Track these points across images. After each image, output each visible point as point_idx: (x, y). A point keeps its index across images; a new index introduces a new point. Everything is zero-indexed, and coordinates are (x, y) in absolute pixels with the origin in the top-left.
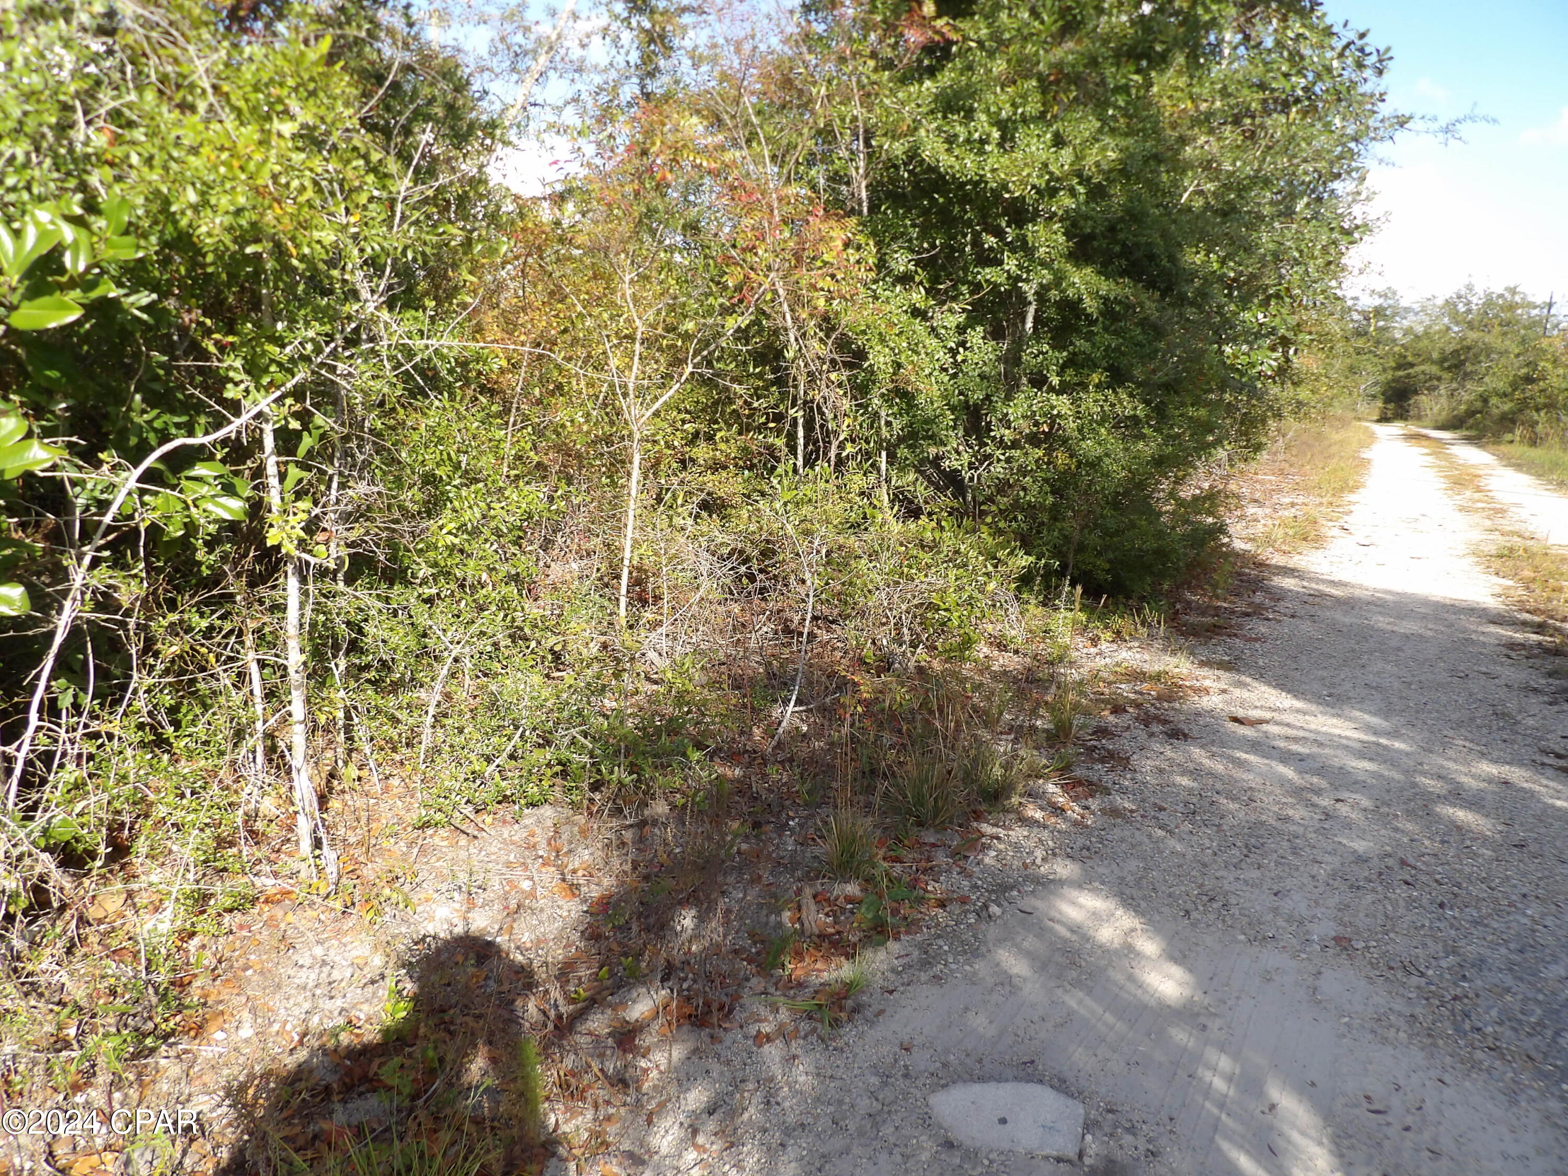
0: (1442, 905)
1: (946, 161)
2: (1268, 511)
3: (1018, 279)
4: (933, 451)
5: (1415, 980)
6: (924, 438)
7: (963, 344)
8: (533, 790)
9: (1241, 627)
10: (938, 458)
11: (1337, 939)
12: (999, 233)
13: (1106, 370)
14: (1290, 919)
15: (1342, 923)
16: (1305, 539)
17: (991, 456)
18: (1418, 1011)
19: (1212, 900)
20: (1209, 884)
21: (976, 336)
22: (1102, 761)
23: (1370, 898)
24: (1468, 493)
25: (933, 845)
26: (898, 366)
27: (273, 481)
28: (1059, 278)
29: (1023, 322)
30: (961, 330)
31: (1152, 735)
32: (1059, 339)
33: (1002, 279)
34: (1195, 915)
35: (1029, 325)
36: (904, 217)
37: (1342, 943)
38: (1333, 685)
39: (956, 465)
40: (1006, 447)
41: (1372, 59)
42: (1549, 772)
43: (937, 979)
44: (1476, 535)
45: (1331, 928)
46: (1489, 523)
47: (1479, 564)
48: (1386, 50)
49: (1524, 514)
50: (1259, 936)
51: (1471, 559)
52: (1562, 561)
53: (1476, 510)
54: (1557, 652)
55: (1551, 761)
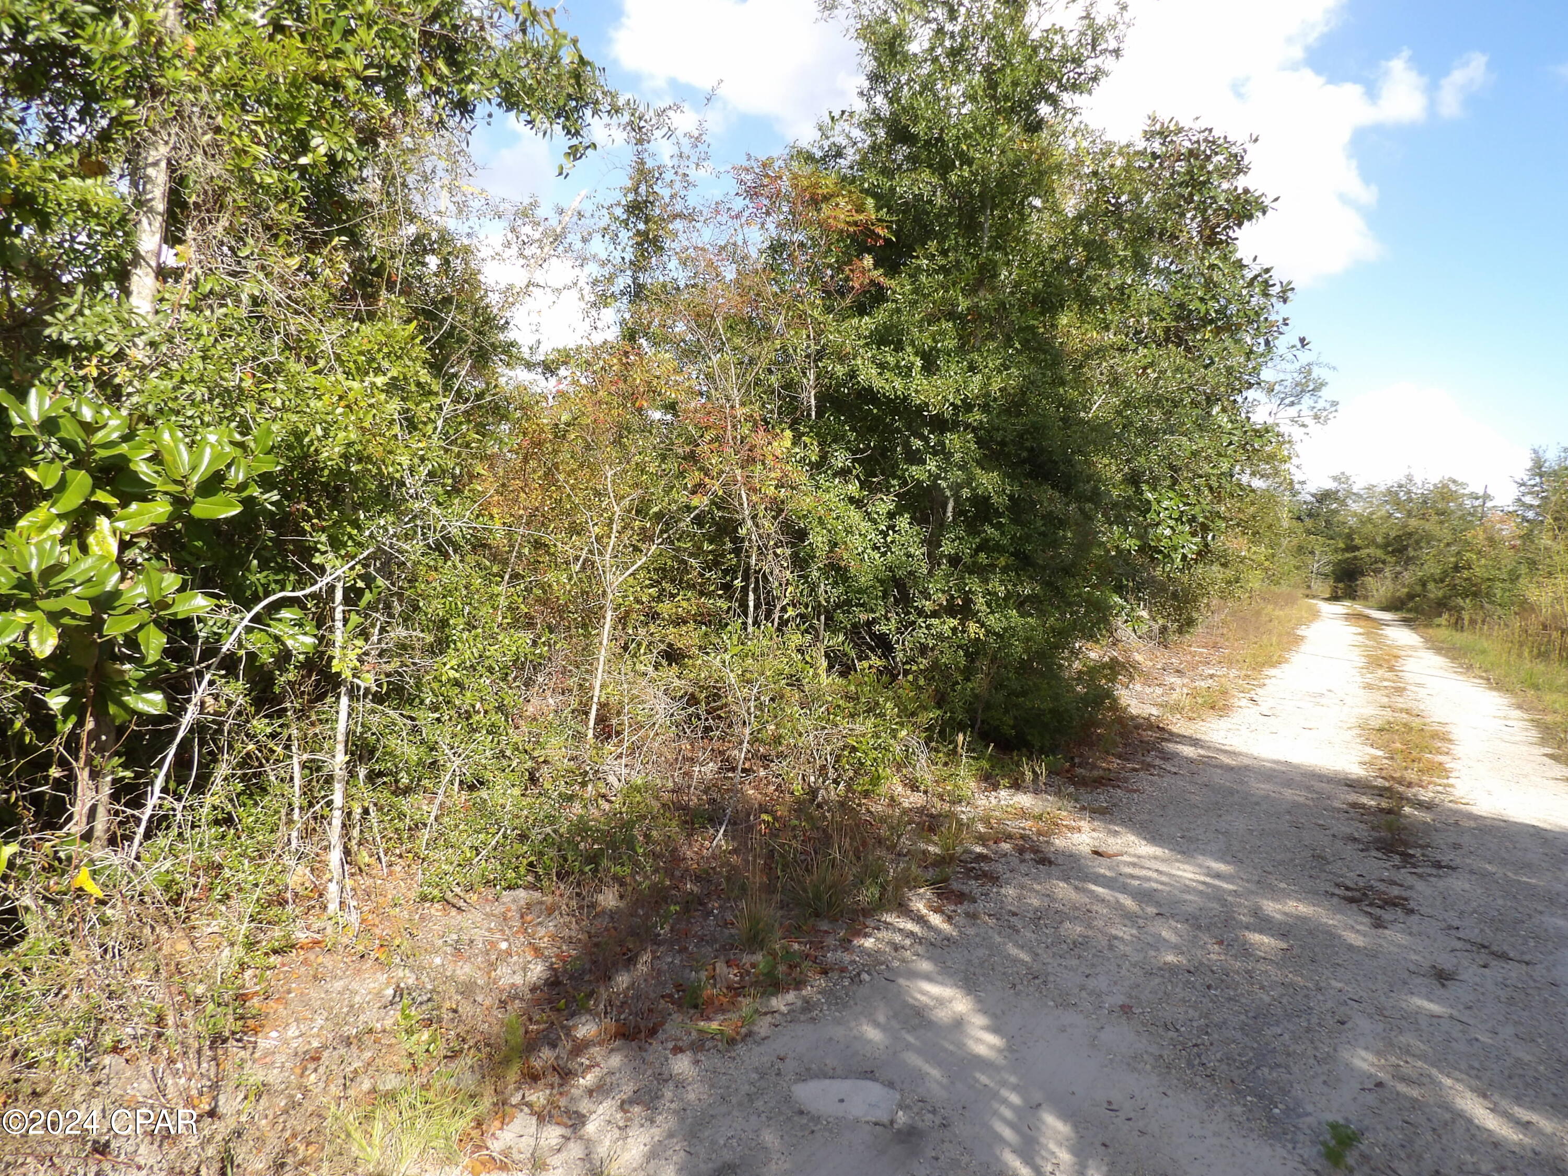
0: (1209, 987)
1: (878, 384)
2: (1186, 681)
3: (938, 477)
4: (863, 617)
5: (1172, 1034)
6: (857, 605)
7: (892, 527)
8: (511, 874)
9: (1126, 780)
10: (870, 624)
11: (1122, 1007)
12: (926, 440)
13: (1012, 554)
14: (1091, 993)
15: (1130, 997)
16: (1212, 708)
17: (914, 623)
18: (1165, 1053)
19: (1036, 978)
20: (1036, 967)
21: (903, 522)
22: (976, 878)
23: (1157, 980)
24: (1380, 672)
25: (826, 932)
26: (834, 545)
27: (339, 624)
28: (971, 479)
29: (945, 512)
30: (891, 515)
31: (1023, 861)
32: (973, 528)
33: (925, 476)
34: (1019, 987)
35: (949, 514)
36: (845, 422)
37: (1126, 1010)
38: (1188, 830)
39: (884, 629)
40: (927, 616)
41: (1277, 289)
42: (1335, 900)
43: (813, 1019)
44: (1370, 711)
45: (1120, 999)
46: (1386, 700)
47: (1360, 736)
48: (1290, 283)
49: (1422, 693)
50: (1065, 1003)
51: (1358, 731)
52: (1432, 737)
53: (1379, 689)
54: (1389, 812)
55: (1341, 892)
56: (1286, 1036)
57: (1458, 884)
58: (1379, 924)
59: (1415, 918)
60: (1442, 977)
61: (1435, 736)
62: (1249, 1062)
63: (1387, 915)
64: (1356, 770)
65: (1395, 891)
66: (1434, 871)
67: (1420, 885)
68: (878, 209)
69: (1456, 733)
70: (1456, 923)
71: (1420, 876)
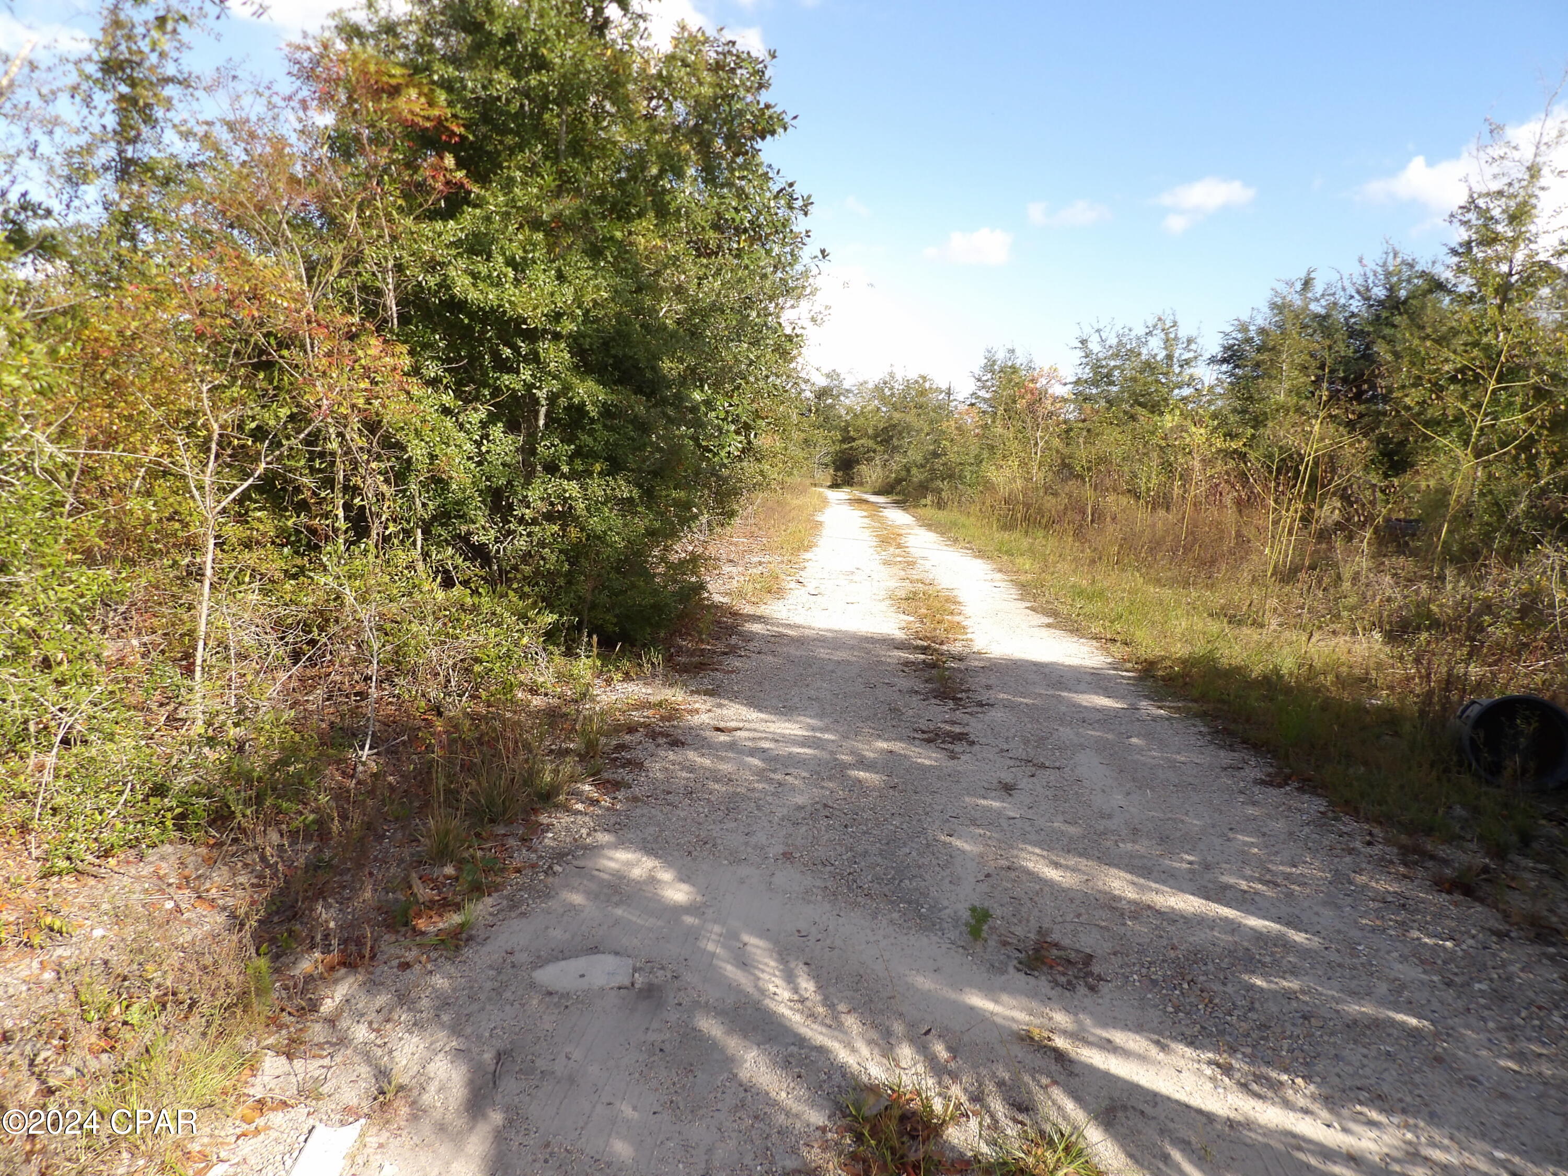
0: (846, 826)
1: (473, 295)
2: (740, 569)
3: (533, 386)
4: (464, 528)
5: (828, 868)
6: (455, 517)
7: (486, 436)
8: (153, 831)
9: (720, 663)
10: (469, 533)
11: (784, 854)
12: (516, 349)
13: (606, 460)
14: (755, 847)
15: (787, 845)
16: (769, 592)
17: (515, 531)
18: (829, 884)
19: (706, 843)
20: (703, 834)
21: (497, 431)
22: (623, 766)
23: (804, 829)
24: (892, 550)
25: (505, 835)
26: (432, 457)
28: (567, 388)
29: (537, 420)
30: (484, 425)
31: (658, 745)
32: (568, 435)
33: (518, 386)
34: (694, 853)
35: (541, 422)
36: (435, 331)
37: (787, 856)
38: (786, 700)
39: (484, 539)
40: (528, 524)
41: (799, 203)
42: (917, 742)
43: (523, 914)
44: (893, 584)
45: (780, 849)
46: (903, 573)
47: (892, 605)
48: (809, 197)
49: (928, 565)
50: (736, 860)
51: (888, 602)
52: (947, 601)
53: (895, 563)
54: (933, 666)
55: (919, 735)
56: (914, 853)
57: (998, 716)
58: (953, 756)
59: (976, 748)
60: (1008, 789)
61: (948, 600)
62: (894, 878)
63: (958, 748)
64: (899, 635)
65: (957, 729)
66: (979, 709)
67: (974, 723)
68: (450, 104)
69: (962, 596)
70: (1005, 747)
71: (971, 714)
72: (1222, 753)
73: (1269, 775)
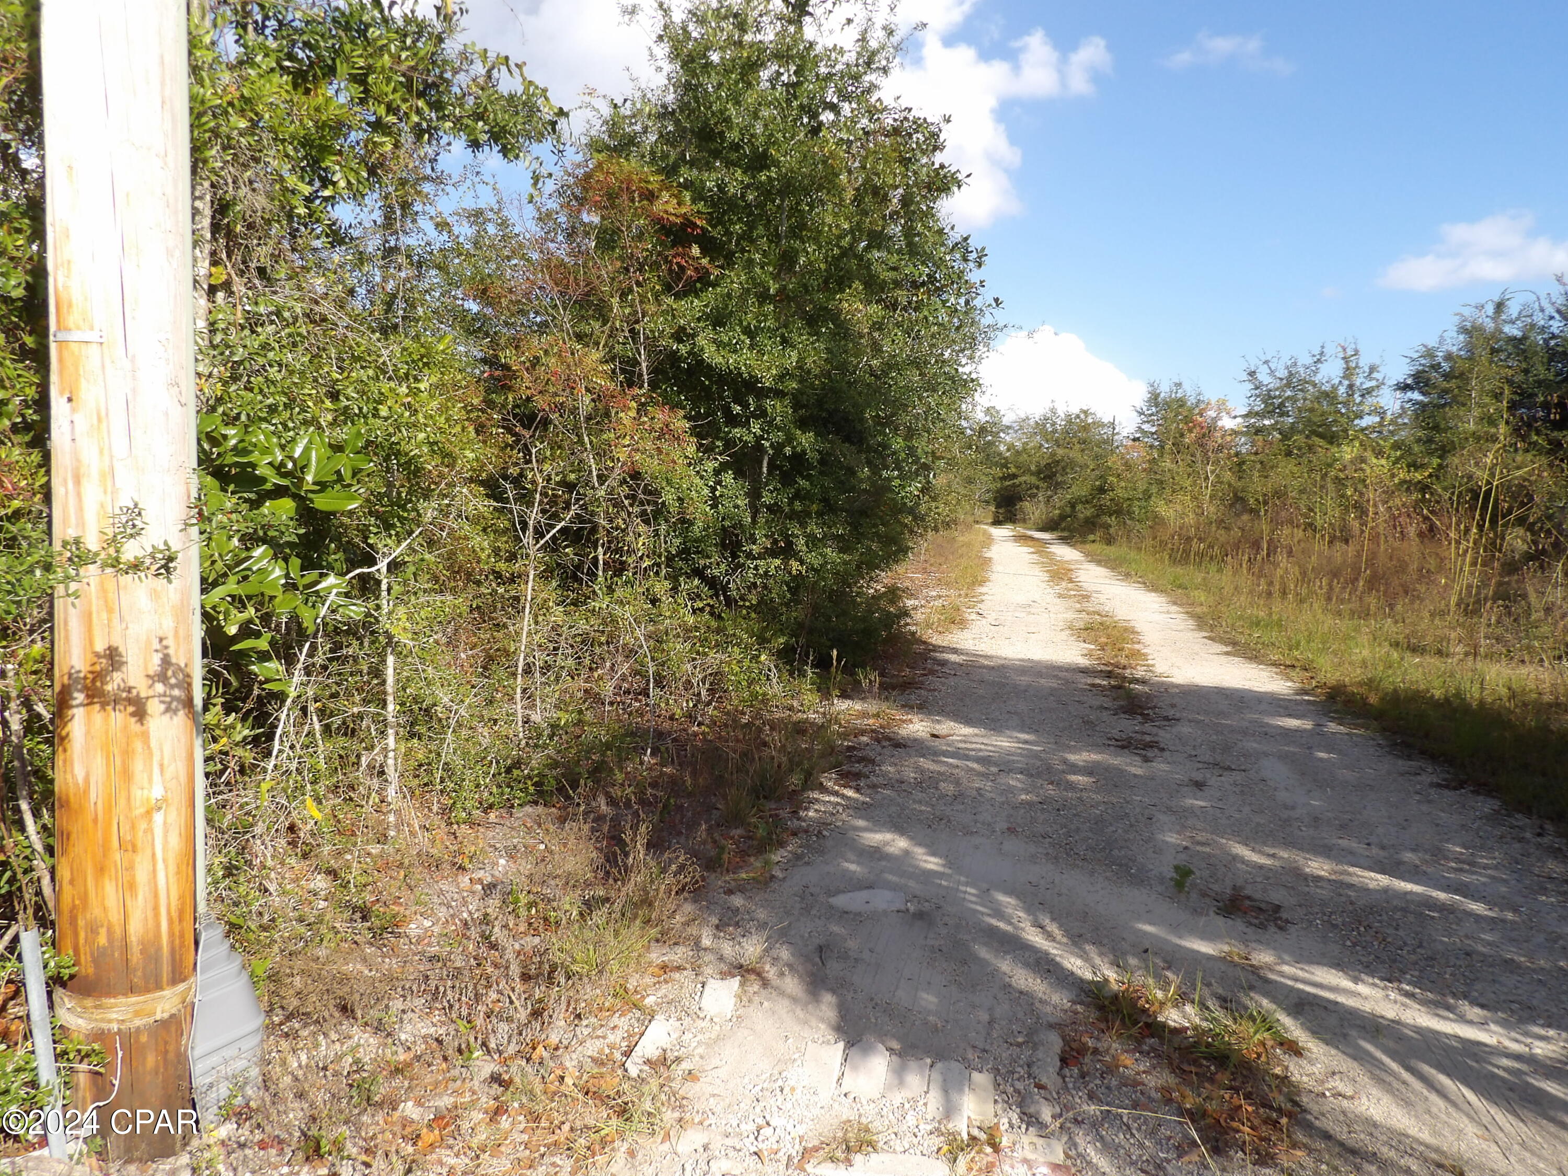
0: (1058, 810)
2: (922, 602)
3: (762, 438)
4: (702, 562)
5: (1048, 840)
6: (695, 553)
7: (719, 483)
8: (519, 794)
9: (922, 683)
10: (705, 567)
11: (1009, 829)
12: (744, 404)
13: (821, 501)
14: (983, 824)
15: (1010, 823)
16: (953, 622)
17: (744, 564)
18: (1050, 851)
19: (941, 820)
20: (938, 813)
21: (728, 478)
22: (858, 762)
23: (1023, 811)
24: (1064, 584)
25: (777, 809)
26: (681, 501)
28: (790, 439)
29: (761, 468)
30: (717, 472)
31: (884, 747)
32: (787, 479)
33: (749, 438)
34: (933, 826)
35: (765, 470)
36: (679, 393)
37: (1011, 830)
38: (988, 714)
39: (716, 572)
40: (755, 558)
41: (974, 256)
42: (1112, 748)
43: (807, 863)
44: (1070, 615)
45: (1005, 826)
46: (1078, 606)
47: (1072, 635)
48: (983, 249)
49: (1102, 599)
50: (968, 833)
51: (1068, 632)
53: (1070, 597)
54: (1119, 687)
55: (1113, 742)
56: (1120, 831)
57: (1185, 729)
58: (1146, 760)
59: (1167, 754)
60: (1199, 785)
61: (1126, 630)
62: (1104, 848)
63: (1150, 754)
64: (1083, 662)
65: (1148, 738)
66: (1166, 723)
67: (1162, 733)
68: (694, 201)
69: (1139, 627)
70: (1194, 753)
71: (1159, 727)
72: (1400, 762)
73: (1444, 780)
